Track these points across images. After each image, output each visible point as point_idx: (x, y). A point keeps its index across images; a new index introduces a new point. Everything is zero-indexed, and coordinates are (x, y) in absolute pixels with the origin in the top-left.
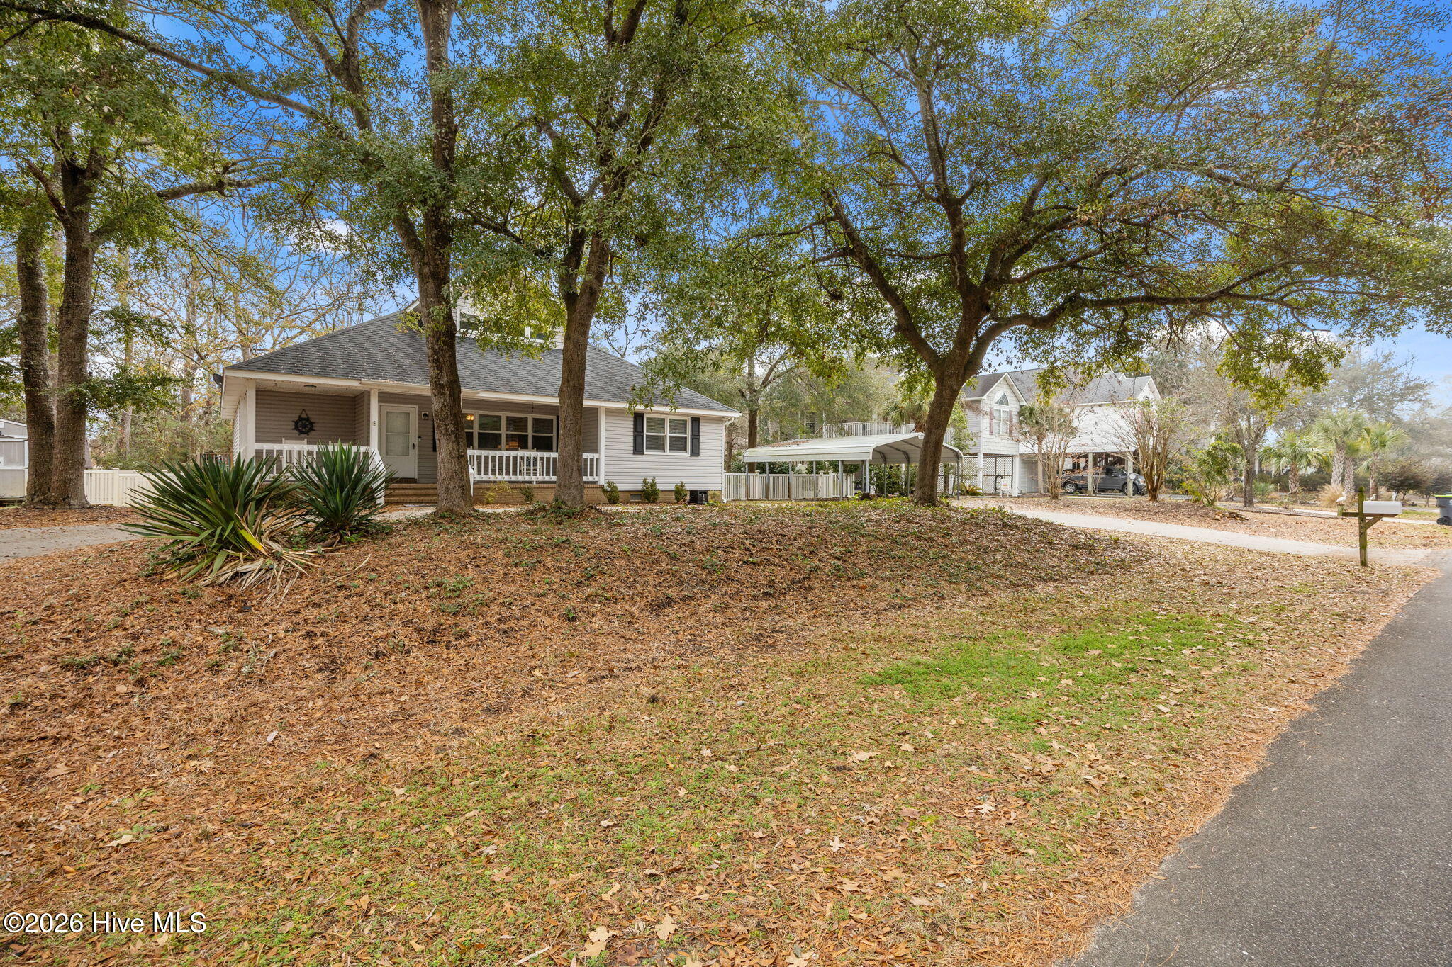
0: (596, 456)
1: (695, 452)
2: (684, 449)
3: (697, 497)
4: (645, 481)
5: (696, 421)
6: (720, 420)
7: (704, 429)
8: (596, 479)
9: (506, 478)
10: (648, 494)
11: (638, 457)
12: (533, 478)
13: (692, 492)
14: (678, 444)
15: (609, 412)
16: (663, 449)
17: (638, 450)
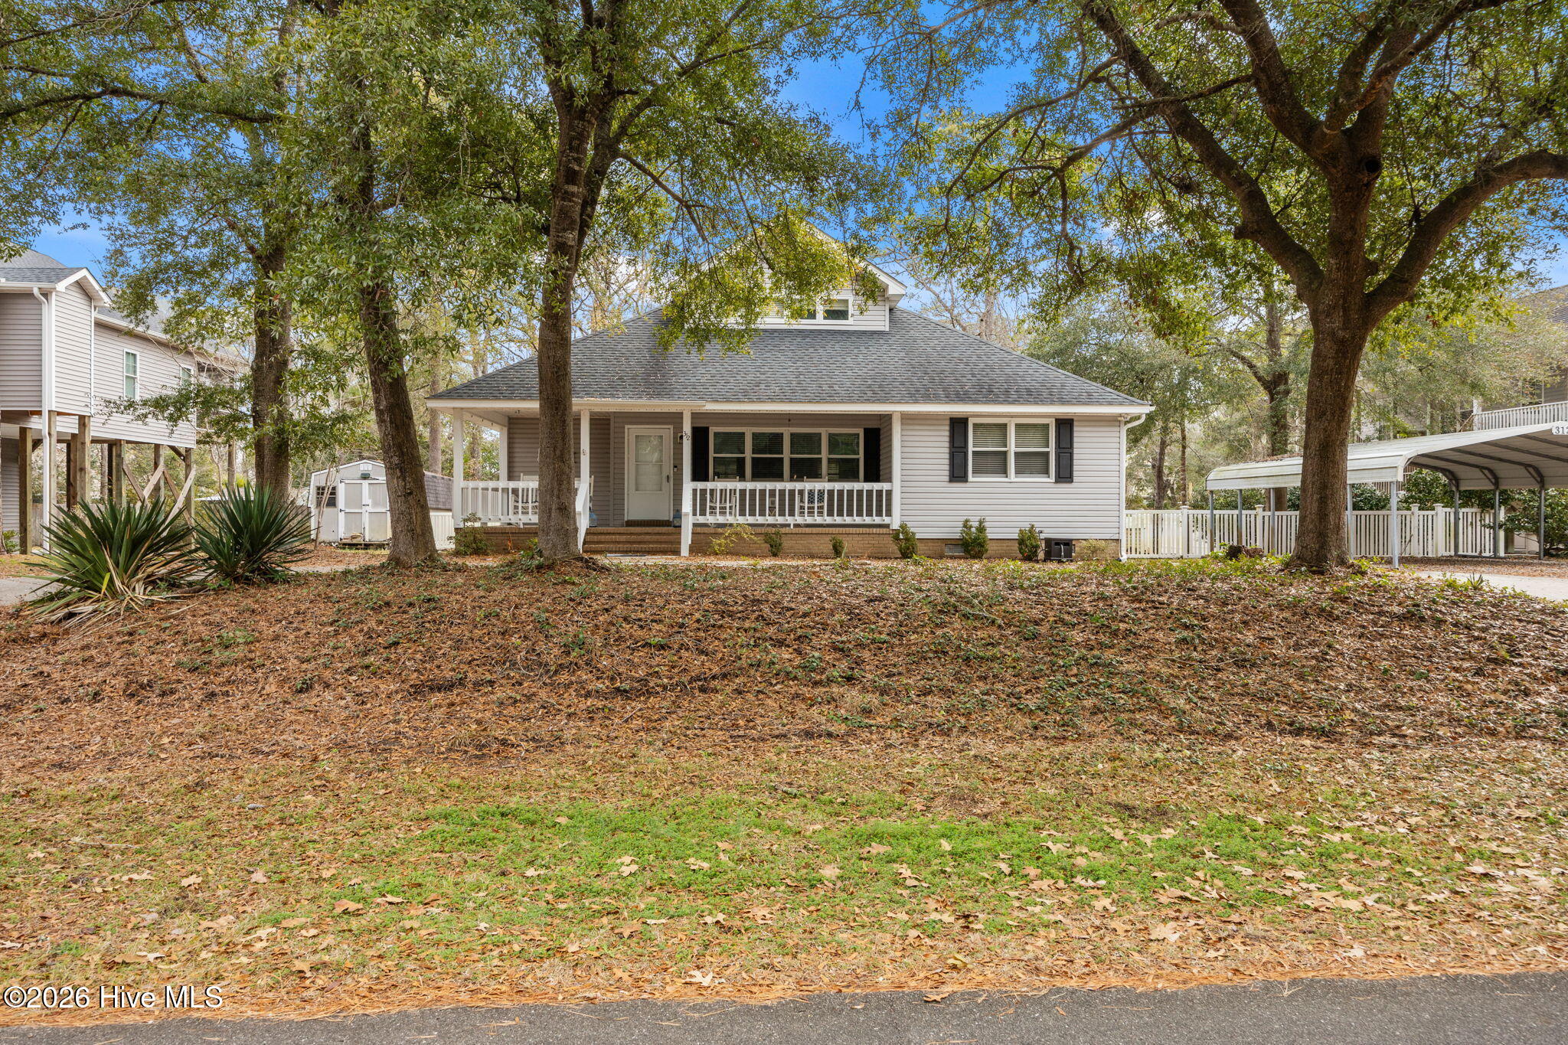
0: (884, 486)
1: (1065, 475)
2: (1046, 472)
3: (1059, 549)
4: (966, 525)
5: (1065, 426)
6: (1114, 421)
7: (1082, 440)
8: (887, 520)
9: (751, 520)
10: (971, 545)
11: (958, 487)
12: (790, 520)
13: (1048, 541)
14: (1032, 463)
15: (908, 419)
16: (1004, 471)
17: (957, 474)
